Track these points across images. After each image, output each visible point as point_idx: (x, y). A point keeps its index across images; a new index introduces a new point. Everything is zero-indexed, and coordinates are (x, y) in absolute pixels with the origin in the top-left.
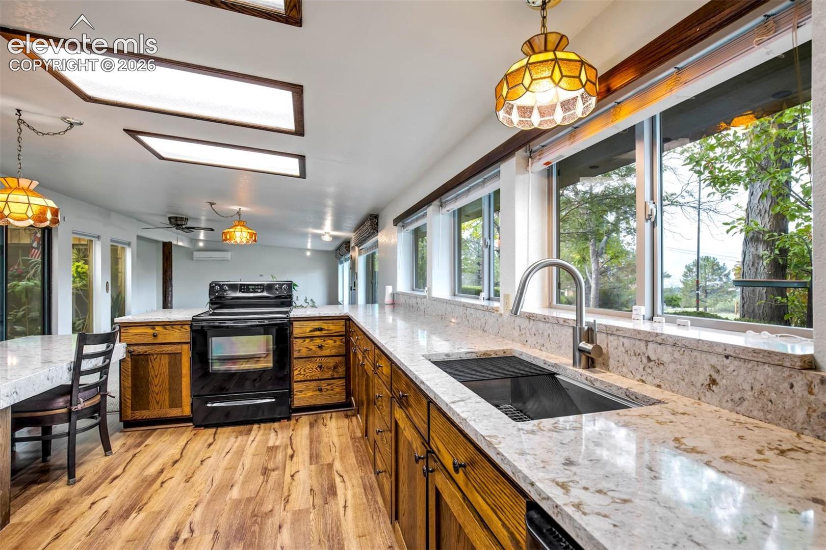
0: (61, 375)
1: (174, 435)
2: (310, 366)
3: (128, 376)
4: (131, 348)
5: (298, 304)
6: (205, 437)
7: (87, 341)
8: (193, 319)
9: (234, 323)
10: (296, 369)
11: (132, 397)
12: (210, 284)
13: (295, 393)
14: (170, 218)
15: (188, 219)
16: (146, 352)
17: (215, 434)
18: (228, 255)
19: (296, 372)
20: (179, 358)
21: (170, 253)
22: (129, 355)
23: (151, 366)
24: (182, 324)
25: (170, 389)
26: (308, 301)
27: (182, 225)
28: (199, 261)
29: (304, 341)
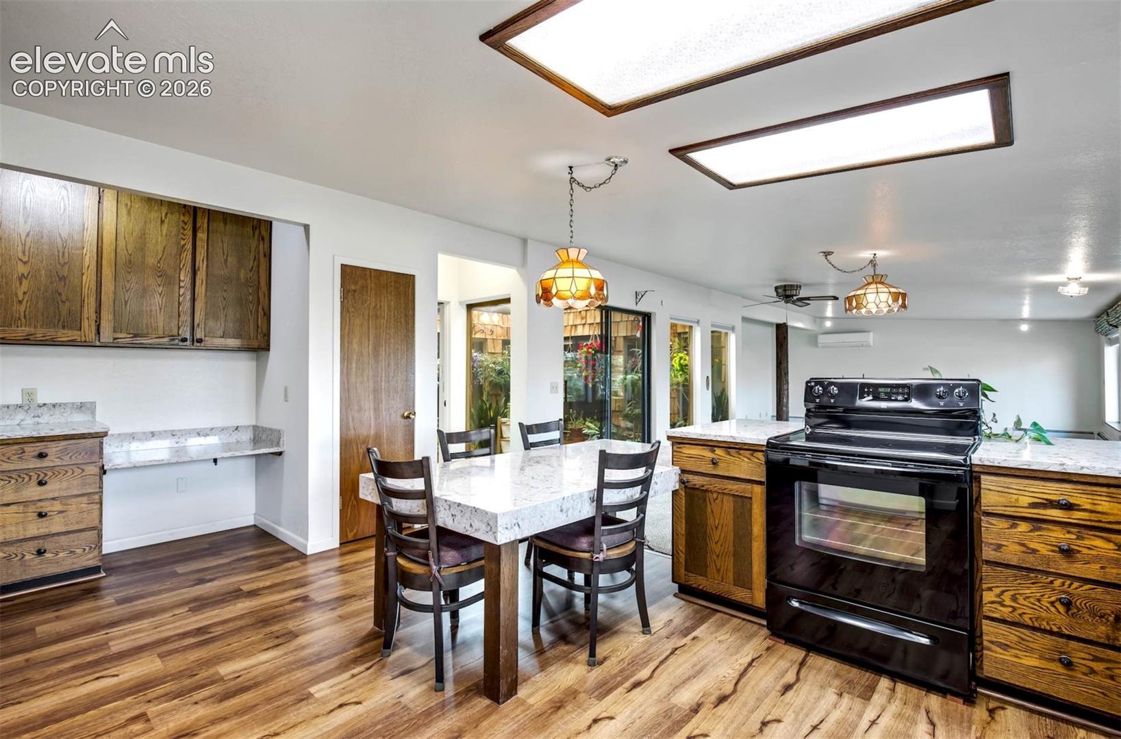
0: (579, 507)
1: (738, 635)
2: (1033, 591)
3: (681, 518)
4: (686, 477)
5: (997, 429)
6: (783, 664)
7: (609, 464)
8: (768, 442)
9: (843, 460)
10: (990, 589)
11: (686, 551)
12: (807, 382)
13: (985, 643)
14: (776, 288)
15: (800, 286)
16: (703, 486)
17: (802, 664)
18: (870, 338)
19: (988, 597)
20: (749, 506)
21: (786, 338)
22: (683, 486)
23: (709, 510)
24: (752, 449)
25: (735, 554)
26: (1026, 424)
27: (792, 296)
28: (826, 347)
29: (1014, 526)
